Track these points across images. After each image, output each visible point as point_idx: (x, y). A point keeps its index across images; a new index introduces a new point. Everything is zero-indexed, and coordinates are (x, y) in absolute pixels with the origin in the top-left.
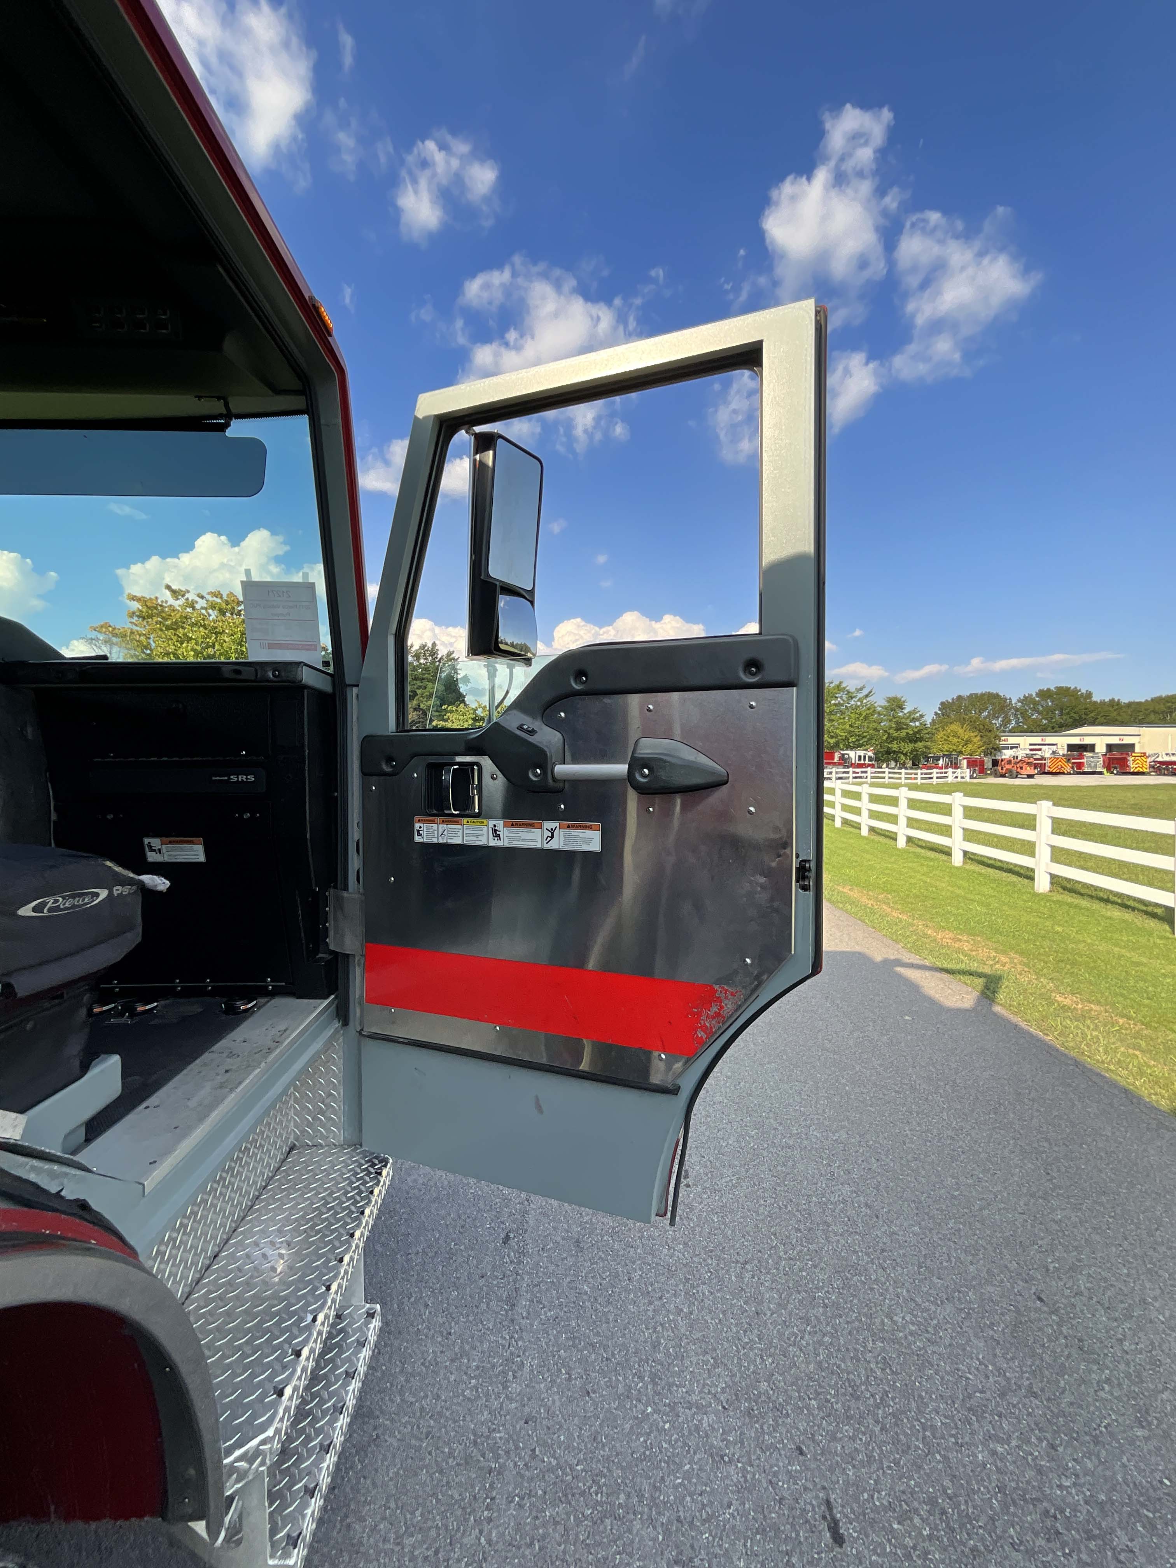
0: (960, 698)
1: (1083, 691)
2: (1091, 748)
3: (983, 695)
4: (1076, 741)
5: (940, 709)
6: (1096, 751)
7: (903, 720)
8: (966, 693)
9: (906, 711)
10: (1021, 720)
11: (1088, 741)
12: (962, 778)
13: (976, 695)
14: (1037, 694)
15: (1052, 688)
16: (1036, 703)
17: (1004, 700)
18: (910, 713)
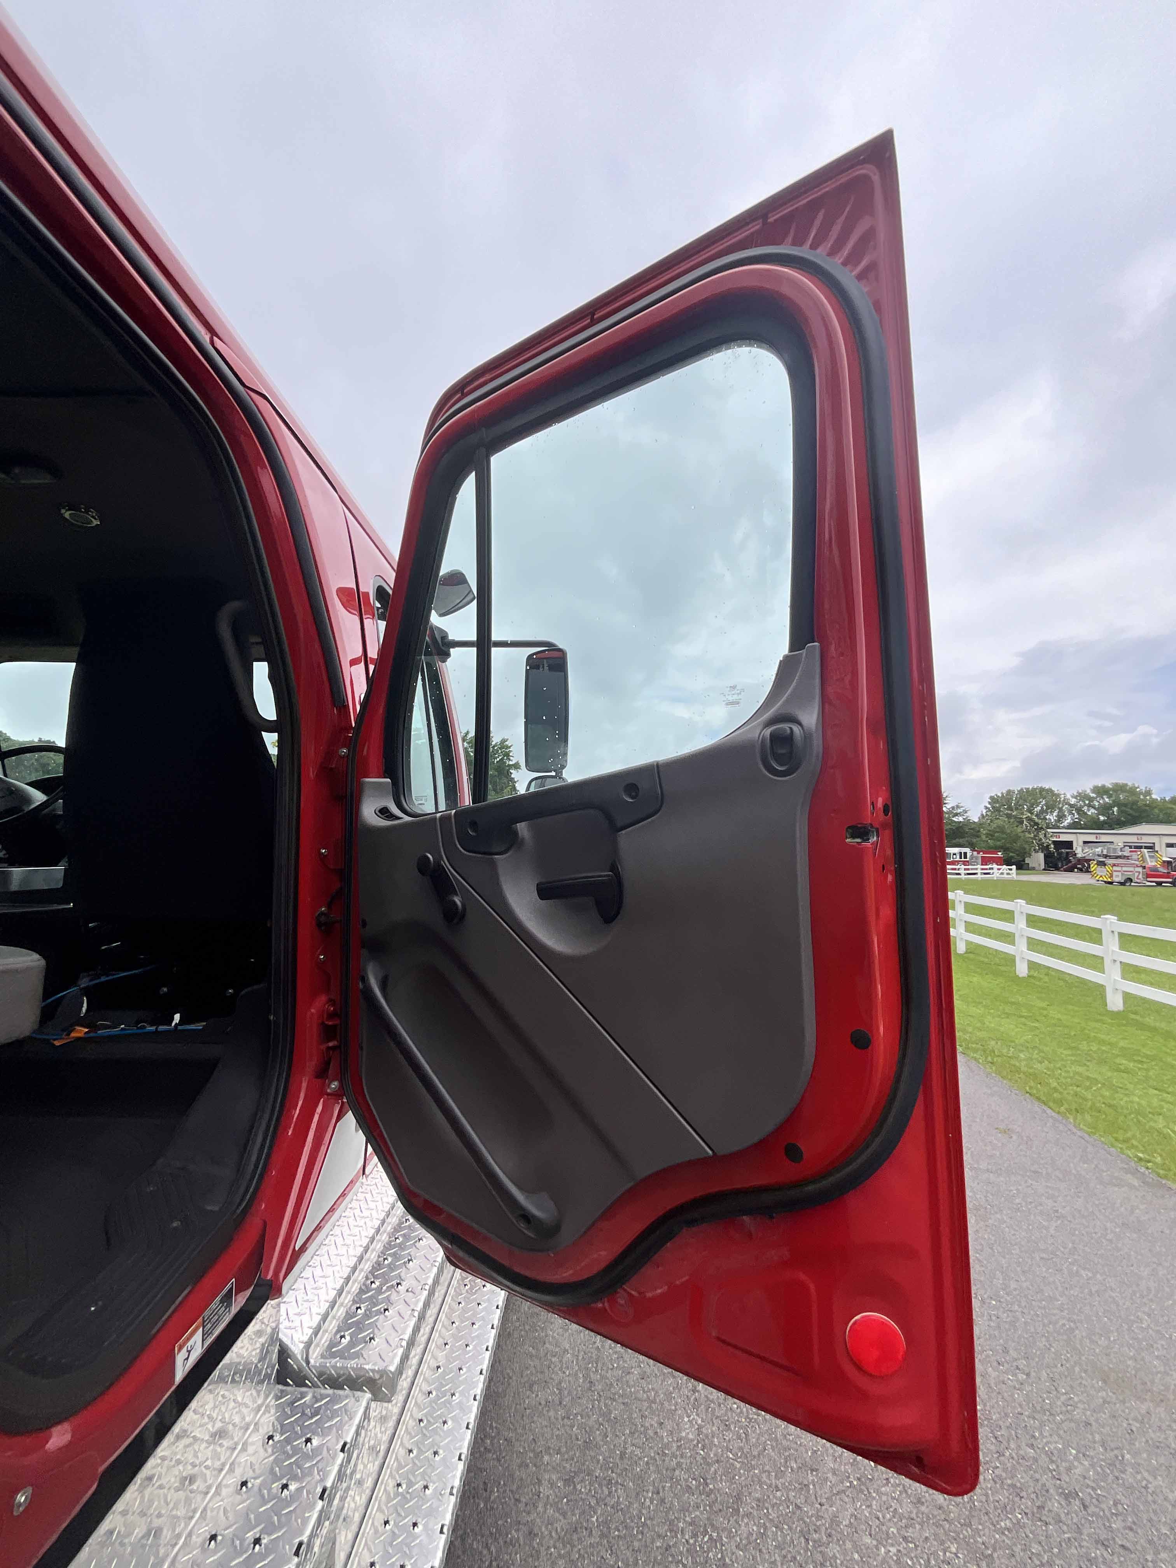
0: (1009, 792)
1: (1142, 788)
3: (1034, 789)
4: (1134, 839)
5: (989, 803)
8: (1016, 788)
10: (1076, 816)
11: (1147, 840)
12: (1008, 874)
13: (1027, 789)
14: (1093, 791)
15: (1109, 785)
16: (1091, 800)
17: (1058, 795)
18: (953, 808)
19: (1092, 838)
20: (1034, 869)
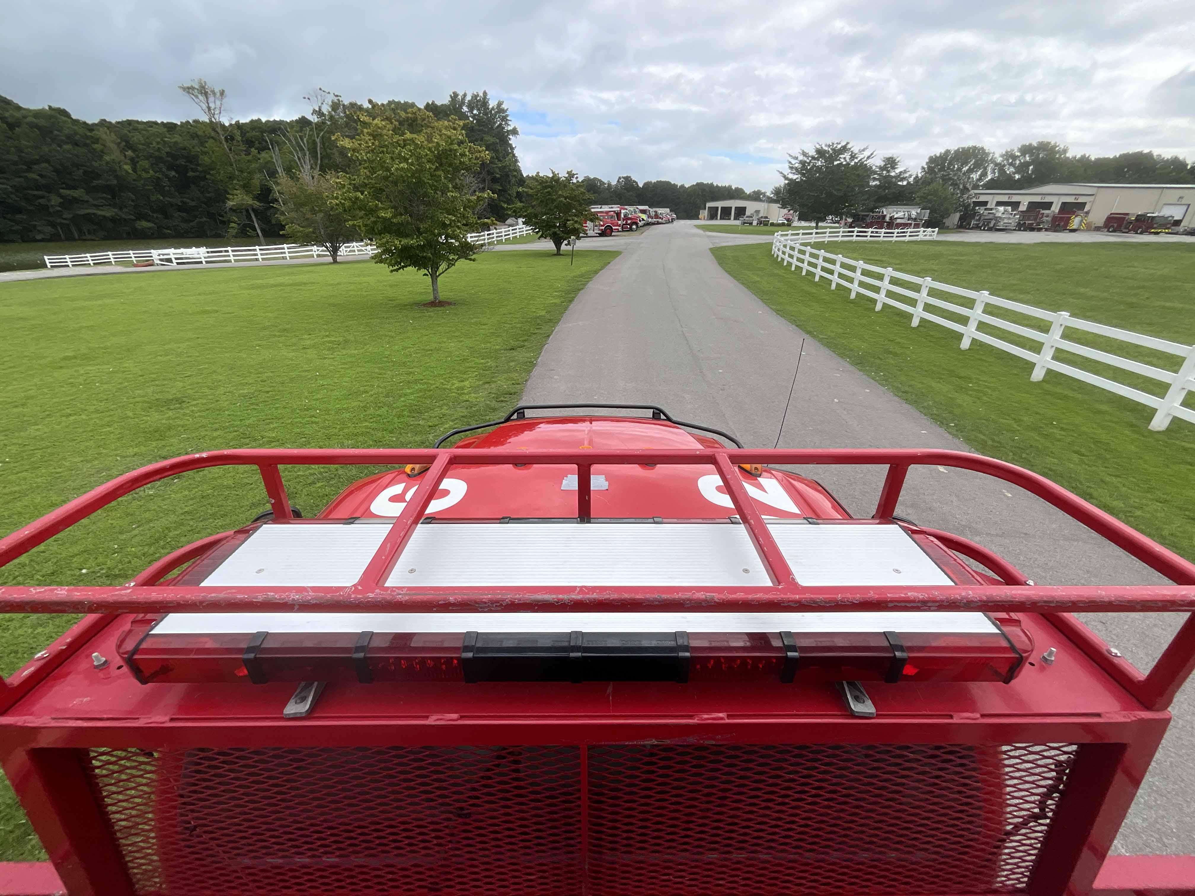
0: (948, 152)
1: (1062, 146)
2: (1048, 206)
3: (969, 148)
4: (1038, 199)
5: (927, 163)
6: (1053, 208)
7: (894, 180)
8: (954, 147)
9: (897, 171)
10: (996, 175)
11: (1047, 199)
12: (931, 235)
13: (963, 149)
14: (1020, 150)
15: (1035, 144)
16: (1014, 157)
17: (988, 154)
18: (901, 172)
19: (1005, 199)
20: (948, 228)
